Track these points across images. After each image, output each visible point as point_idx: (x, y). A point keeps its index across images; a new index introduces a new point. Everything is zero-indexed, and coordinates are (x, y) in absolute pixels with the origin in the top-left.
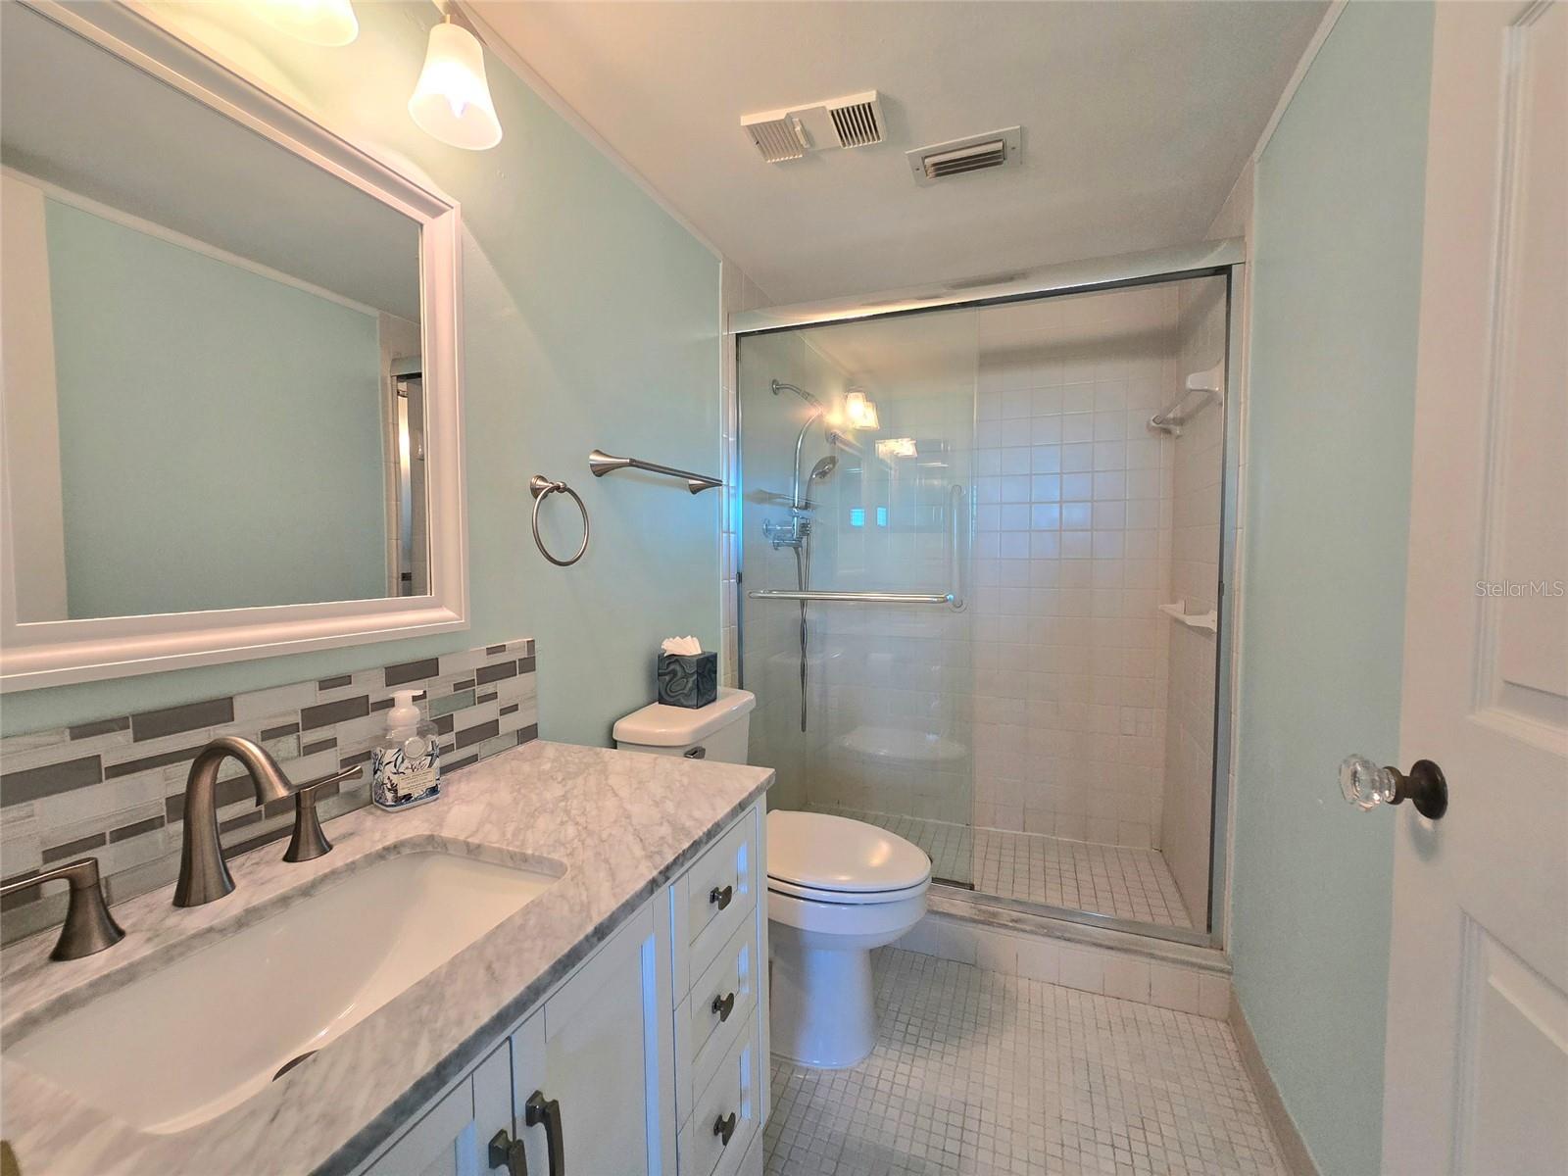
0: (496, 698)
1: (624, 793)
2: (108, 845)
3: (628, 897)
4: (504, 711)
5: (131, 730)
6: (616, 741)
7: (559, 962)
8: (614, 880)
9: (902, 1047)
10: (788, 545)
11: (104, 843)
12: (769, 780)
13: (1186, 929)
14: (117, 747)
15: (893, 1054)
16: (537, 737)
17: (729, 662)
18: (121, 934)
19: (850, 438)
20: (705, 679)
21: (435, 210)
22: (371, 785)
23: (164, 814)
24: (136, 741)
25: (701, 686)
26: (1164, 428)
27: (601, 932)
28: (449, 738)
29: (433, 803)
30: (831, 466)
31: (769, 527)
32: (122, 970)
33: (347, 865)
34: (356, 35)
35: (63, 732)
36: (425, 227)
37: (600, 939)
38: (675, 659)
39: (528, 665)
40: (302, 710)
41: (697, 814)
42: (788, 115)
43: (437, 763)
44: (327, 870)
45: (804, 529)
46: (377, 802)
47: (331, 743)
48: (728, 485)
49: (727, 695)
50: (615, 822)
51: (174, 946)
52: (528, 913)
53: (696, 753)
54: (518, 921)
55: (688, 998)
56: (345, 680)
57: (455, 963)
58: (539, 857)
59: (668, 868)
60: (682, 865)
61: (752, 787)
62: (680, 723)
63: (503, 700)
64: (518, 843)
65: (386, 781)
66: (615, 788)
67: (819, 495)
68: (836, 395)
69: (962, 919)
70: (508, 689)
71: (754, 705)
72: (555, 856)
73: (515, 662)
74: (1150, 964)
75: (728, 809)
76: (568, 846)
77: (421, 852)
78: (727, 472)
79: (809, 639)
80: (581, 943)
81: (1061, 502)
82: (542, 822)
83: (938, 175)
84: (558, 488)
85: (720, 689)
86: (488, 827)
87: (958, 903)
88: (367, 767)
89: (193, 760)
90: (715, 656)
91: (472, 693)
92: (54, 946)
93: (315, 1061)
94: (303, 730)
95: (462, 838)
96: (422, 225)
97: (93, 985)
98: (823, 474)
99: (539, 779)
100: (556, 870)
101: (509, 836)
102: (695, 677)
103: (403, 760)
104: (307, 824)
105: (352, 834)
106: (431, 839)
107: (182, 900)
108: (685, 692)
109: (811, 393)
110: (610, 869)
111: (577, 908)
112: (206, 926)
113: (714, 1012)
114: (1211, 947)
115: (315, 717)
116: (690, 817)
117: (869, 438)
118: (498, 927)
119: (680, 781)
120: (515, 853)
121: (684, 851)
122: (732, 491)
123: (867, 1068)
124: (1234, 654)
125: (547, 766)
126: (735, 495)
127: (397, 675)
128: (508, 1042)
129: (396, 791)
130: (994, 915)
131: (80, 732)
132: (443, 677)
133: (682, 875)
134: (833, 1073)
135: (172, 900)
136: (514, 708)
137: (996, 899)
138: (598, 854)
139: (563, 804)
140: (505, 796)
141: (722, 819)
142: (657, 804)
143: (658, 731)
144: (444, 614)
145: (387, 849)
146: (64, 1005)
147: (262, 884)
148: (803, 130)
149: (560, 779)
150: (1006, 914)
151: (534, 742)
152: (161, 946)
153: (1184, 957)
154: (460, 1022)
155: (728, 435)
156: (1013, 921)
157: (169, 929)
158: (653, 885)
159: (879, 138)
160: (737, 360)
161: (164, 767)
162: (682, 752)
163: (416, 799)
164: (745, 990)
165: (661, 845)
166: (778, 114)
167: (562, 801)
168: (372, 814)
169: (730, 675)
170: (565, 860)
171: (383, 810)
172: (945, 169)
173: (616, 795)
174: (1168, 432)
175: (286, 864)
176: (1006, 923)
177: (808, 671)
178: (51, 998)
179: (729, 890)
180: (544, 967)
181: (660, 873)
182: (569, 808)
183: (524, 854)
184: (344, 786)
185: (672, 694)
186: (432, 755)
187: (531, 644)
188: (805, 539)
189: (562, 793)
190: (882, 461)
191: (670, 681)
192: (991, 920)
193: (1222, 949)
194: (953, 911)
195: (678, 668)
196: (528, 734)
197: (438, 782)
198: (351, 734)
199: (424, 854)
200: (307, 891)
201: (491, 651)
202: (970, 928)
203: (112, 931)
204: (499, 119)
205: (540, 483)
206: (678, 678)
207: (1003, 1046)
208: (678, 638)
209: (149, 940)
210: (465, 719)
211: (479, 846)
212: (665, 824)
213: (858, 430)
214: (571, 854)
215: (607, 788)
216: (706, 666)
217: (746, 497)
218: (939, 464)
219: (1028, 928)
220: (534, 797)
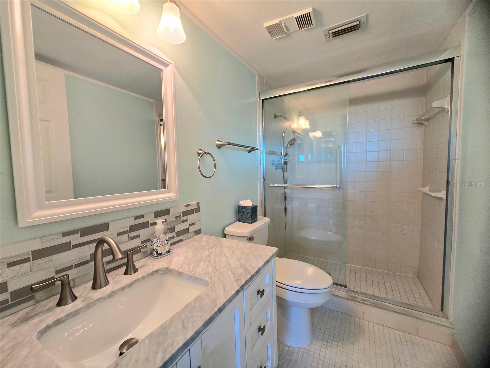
0: (188, 221)
1: (228, 255)
2: (74, 269)
3: (229, 297)
4: (190, 225)
5: (79, 234)
6: (225, 234)
7: (206, 322)
8: (225, 289)
9: (322, 342)
10: (280, 168)
11: (73, 268)
12: (276, 252)
13: (432, 309)
14: (75, 239)
15: (319, 344)
16: (200, 233)
17: (261, 207)
18: (76, 298)
19: (300, 132)
20: (253, 214)
21: (166, 65)
22: (150, 249)
23: (90, 259)
24: (81, 237)
25: (252, 216)
26: (420, 123)
27: (220, 310)
28: (174, 234)
29: (168, 256)
30: (294, 142)
31: (274, 163)
32: (75, 311)
33: (142, 277)
34: (139, 8)
35: (60, 234)
36: (163, 71)
37: (220, 313)
38: (243, 207)
39: (197, 210)
40: (129, 226)
41: (252, 264)
42: (280, 21)
43: (170, 243)
44: (136, 279)
45: (285, 163)
46: (152, 255)
47: (138, 236)
48: (260, 150)
49: (261, 219)
50: (225, 266)
51: (90, 304)
52: (196, 301)
53: (251, 239)
54: (193, 304)
55: (250, 328)
56: (142, 216)
57: (172, 319)
58: (200, 278)
59: (243, 286)
60: (248, 284)
61: (271, 255)
62: (245, 229)
63: (190, 222)
64: (193, 272)
65: (154, 249)
66: (225, 253)
67: (290, 151)
68: (295, 118)
69: (343, 298)
70: (191, 218)
71: (269, 223)
72: (205, 278)
73: (193, 209)
74: (417, 321)
75: (263, 263)
76: (210, 274)
77: (164, 273)
78: (260, 145)
79: (288, 199)
80: (213, 315)
81: (378, 151)
82: (202, 265)
83: (334, 37)
84: (206, 153)
85: (258, 216)
86: (185, 265)
87: (342, 292)
88: (148, 244)
89: (96, 243)
90: (257, 206)
91: (180, 220)
92: (58, 301)
93: (125, 356)
94: (130, 232)
95: (176, 269)
96: (162, 70)
97: (66, 316)
98: (291, 145)
99: (201, 249)
100: (206, 284)
101: (191, 269)
102: (250, 213)
103: (159, 242)
104: (130, 263)
105: (144, 266)
106: (167, 269)
107: (94, 287)
108: (247, 218)
109: (287, 117)
110: (223, 285)
111: (212, 300)
112: (99, 297)
113: (259, 332)
114: (443, 317)
115: (133, 228)
116: (250, 265)
117: (306, 132)
118: (186, 306)
119: (246, 251)
120: (193, 276)
121: (248, 279)
122: (261, 151)
123: (310, 348)
124: (454, 208)
125: (203, 244)
126: (262, 153)
127: (158, 214)
128: (189, 351)
129: (157, 252)
130: (355, 297)
131: (65, 234)
132: (171, 215)
133: (247, 287)
134: (298, 349)
135: (91, 287)
136: (193, 224)
137: (355, 292)
138: (219, 279)
139: (208, 258)
140: (190, 254)
141: (261, 267)
142: (239, 260)
143: (238, 231)
144: (171, 195)
145: (154, 272)
146: (58, 322)
147: (117, 283)
148: (286, 26)
149: (207, 249)
150: (360, 297)
151: (200, 235)
152: (86, 304)
153: (431, 320)
154: (172, 345)
155: (260, 133)
156: (362, 300)
157: (89, 297)
158: (238, 292)
159: (312, 25)
160: (263, 108)
161: (89, 245)
162: (246, 238)
163: (163, 254)
164: (269, 323)
165: (240, 276)
166: (277, 21)
167: (208, 257)
168: (151, 259)
169: (261, 212)
170: (209, 280)
171: (154, 258)
172: (336, 34)
173: (226, 256)
174: (422, 124)
175: (124, 275)
176: (359, 301)
177: (287, 209)
178: (54, 320)
179: (263, 291)
180: (201, 324)
181: (240, 287)
182: (210, 260)
183: (196, 277)
184: (142, 250)
185: (243, 219)
186: (168, 240)
187: (198, 203)
188: (285, 166)
189: (208, 254)
190: (311, 139)
191: (242, 214)
192: (354, 299)
193: (448, 319)
194: (340, 295)
195: (245, 211)
196: (198, 232)
197: (170, 249)
198: (144, 233)
199: (165, 273)
200: (130, 285)
201: (186, 206)
202: (346, 301)
203: (73, 297)
204: (185, 33)
205: (200, 151)
206: (245, 213)
207: (360, 345)
208: (244, 200)
209: (83, 301)
210: (178, 228)
211: (182, 273)
212: (242, 268)
213: (302, 129)
214: (210, 278)
215: (223, 253)
216: (254, 209)
217: (266, 153)
218: (331, 139)
219: (367, 303)
220: (199, 255)
